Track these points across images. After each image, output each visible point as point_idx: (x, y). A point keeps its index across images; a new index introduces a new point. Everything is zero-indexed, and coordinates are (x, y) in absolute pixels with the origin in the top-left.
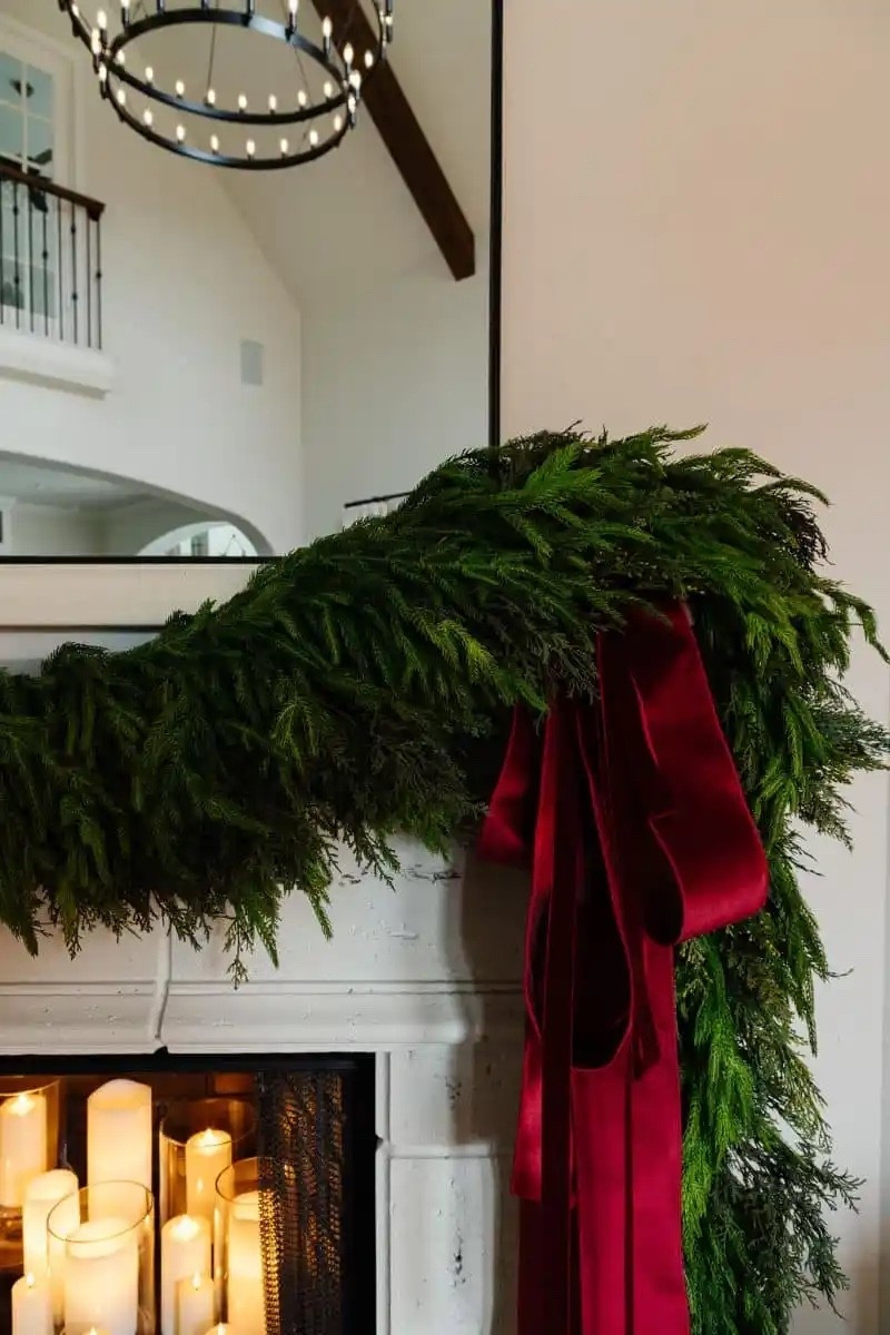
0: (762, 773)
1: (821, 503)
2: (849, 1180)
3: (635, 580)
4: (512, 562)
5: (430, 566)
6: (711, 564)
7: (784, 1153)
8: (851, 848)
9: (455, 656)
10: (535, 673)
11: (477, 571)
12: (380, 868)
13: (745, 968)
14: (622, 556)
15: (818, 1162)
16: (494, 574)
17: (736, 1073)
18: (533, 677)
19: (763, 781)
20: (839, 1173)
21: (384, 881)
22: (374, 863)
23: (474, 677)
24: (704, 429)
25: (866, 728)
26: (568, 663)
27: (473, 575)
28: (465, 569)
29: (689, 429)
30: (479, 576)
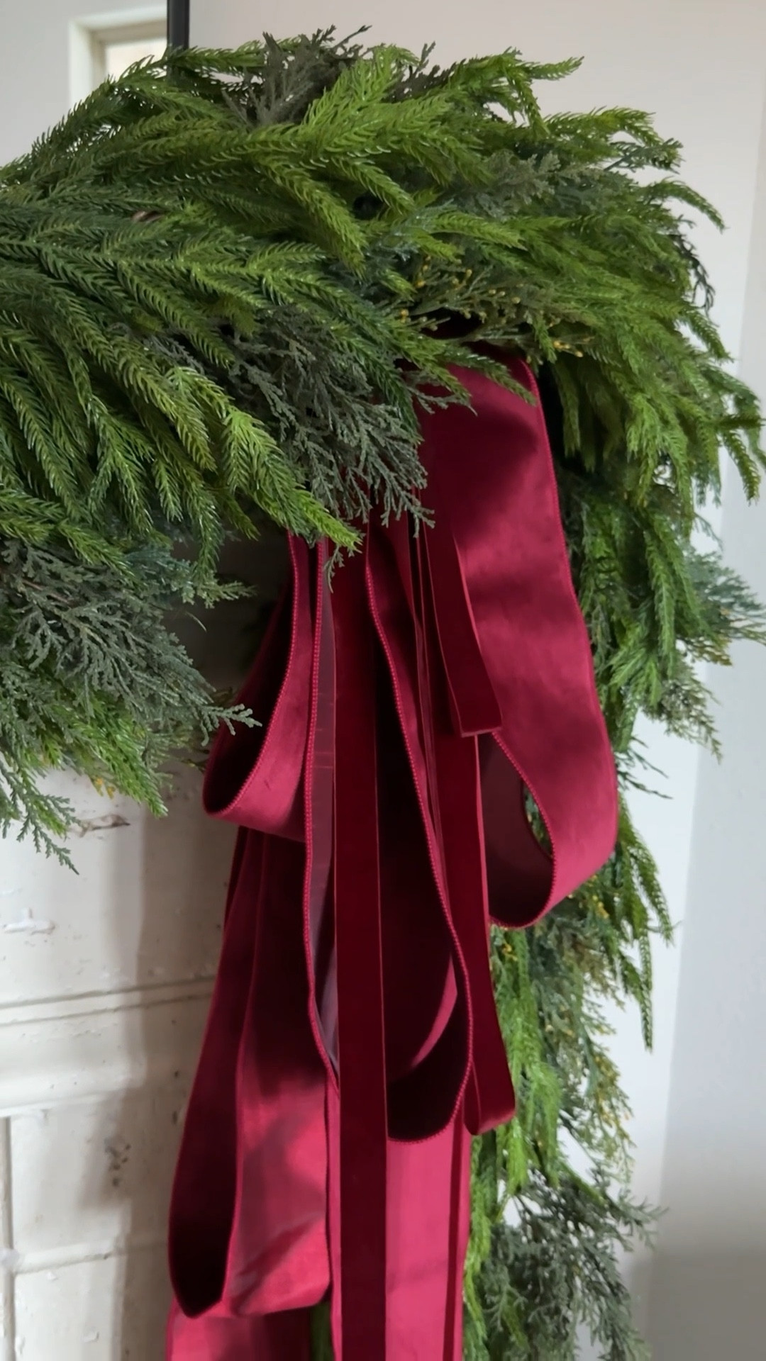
0: (615, 645)
1: (712, 225)
2: (647, 1210)
3: (475, 323)
4: (291, 265)
5: (123, 263)
6: (596, 304)
7: (574, 1186)
8: (720, 756)
9: (202, 437)
10: (330, 479)
11: (219, 276)
12: (43, 835)
13: (559, 939)
14: (461, 276)
15: (613, 1193)
16: (258, 286)
17: (542, 1087)
18: (328, 486)
19: (614, 661)
20: (636, 1203)
21: (54, 857)
22: (32, 827)
23: (236, 479)
24: (577, 64)
25: (721, 580)
26: (379, 464)
27: (213, 284)
28: (197, 271)
29: (555, 62)
30: (224, 288)
